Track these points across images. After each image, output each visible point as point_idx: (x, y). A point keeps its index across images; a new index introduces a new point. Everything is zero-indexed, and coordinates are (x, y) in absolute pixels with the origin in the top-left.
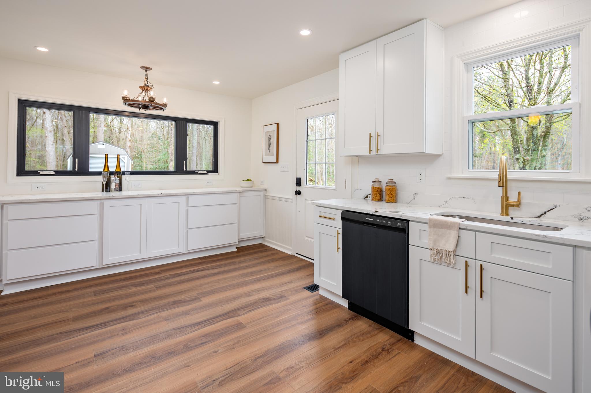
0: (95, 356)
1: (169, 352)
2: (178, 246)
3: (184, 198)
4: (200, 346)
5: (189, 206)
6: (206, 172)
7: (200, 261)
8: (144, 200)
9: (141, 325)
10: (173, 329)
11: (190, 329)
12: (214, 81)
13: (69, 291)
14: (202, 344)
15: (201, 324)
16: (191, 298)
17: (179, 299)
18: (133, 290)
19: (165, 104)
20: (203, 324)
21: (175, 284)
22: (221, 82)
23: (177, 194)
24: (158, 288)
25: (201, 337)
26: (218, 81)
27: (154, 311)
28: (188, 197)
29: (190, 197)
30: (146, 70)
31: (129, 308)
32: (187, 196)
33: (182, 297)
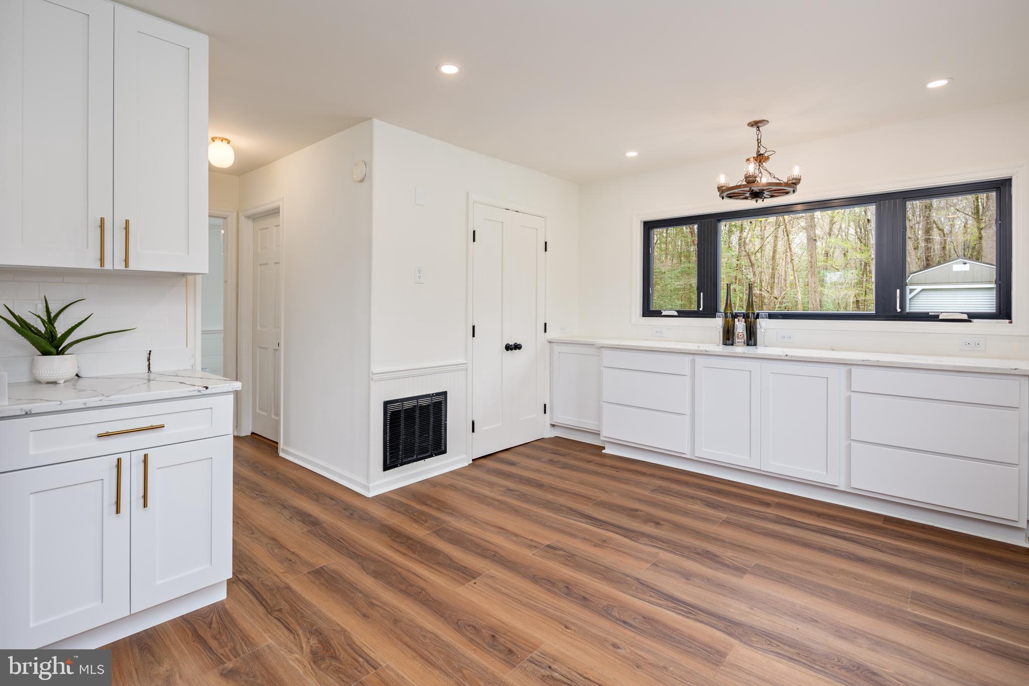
0: (548, 546)
1: (586, 596)
2: (827, 471)
3: (843, 370)
4: (619, 622)
5: (852, 390)
6: (965, 317)
7: (879, 523)
8: (757, 363)
9: (623, 549)
10: (637, 579)
11: (651, 596)
12: (927, 83)
13: (644, 474)
14: (625, 622)
15: (671, 602)
16: (735, 563)
17: (717, 553)
18: (697, 507)
19: (796, 179)
20: (675, 605)
21: (757, 532)
22: (951, 79)
23: (821, 358)
24: (727, 523)
25: (640, 614)
26: (943, 79)
27: (665, 545)
28: (850, 370)
29: (855, 370)
30: (758, 127)
31: (652, 524)
32: (848, 367)
33: (727, 554)
